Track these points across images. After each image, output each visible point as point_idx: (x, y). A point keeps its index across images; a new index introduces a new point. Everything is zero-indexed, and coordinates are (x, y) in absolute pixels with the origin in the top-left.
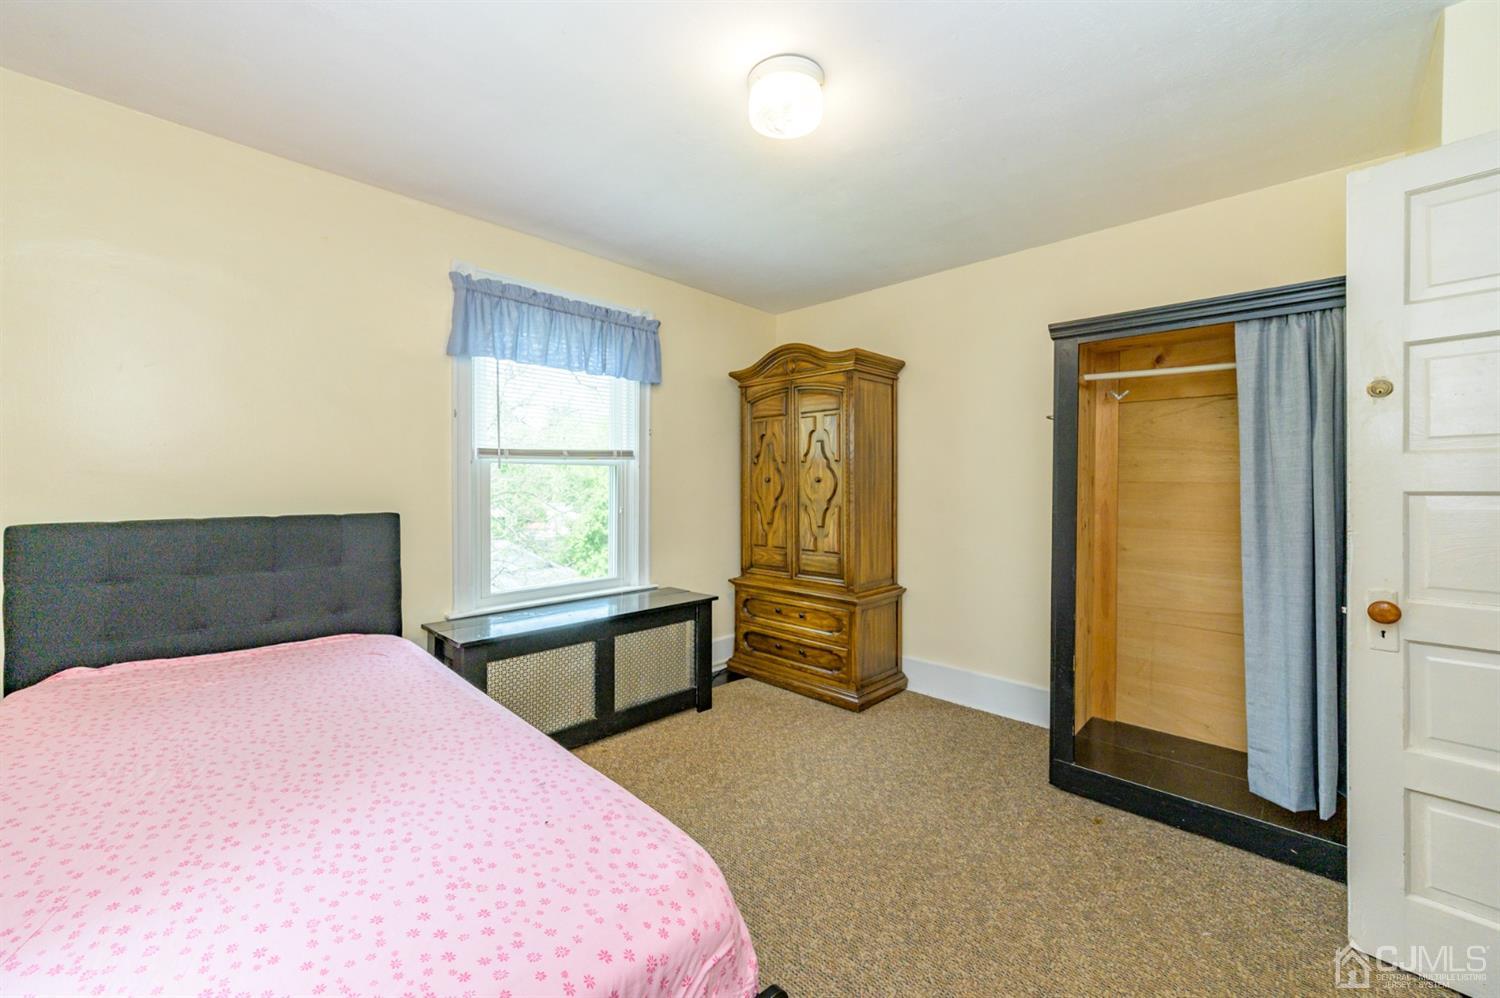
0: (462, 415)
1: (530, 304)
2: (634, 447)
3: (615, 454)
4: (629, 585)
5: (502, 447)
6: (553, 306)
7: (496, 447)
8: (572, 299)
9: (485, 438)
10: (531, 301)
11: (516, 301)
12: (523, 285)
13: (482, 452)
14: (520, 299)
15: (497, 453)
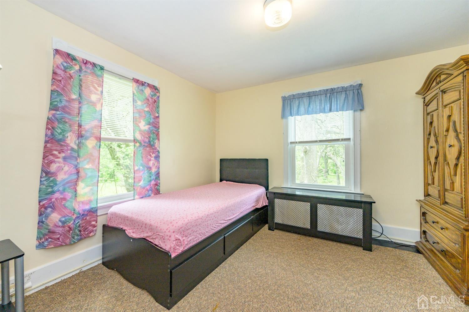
0: (285, 134)
1: (302, 98)
2: (351, 137)
3: (340, 140)
4: (351, 191)
5: (296, 141)
6: (310, 95)
7: (294, 141)
8: (317, 90)
9: (291, 139)
10: (303, 96)
11: (297, 98)
12: (299, 93)
13: (291, 143)
14: (299, 97)
15: (294, 143)
